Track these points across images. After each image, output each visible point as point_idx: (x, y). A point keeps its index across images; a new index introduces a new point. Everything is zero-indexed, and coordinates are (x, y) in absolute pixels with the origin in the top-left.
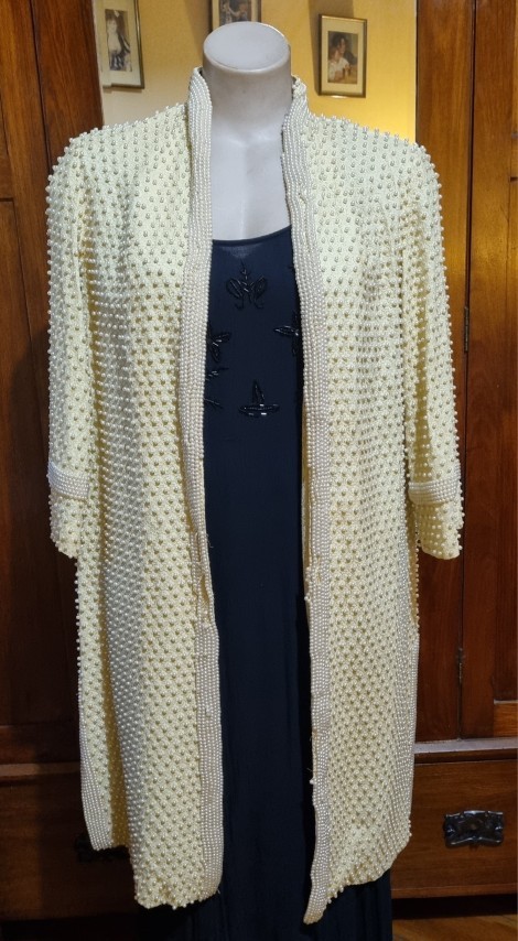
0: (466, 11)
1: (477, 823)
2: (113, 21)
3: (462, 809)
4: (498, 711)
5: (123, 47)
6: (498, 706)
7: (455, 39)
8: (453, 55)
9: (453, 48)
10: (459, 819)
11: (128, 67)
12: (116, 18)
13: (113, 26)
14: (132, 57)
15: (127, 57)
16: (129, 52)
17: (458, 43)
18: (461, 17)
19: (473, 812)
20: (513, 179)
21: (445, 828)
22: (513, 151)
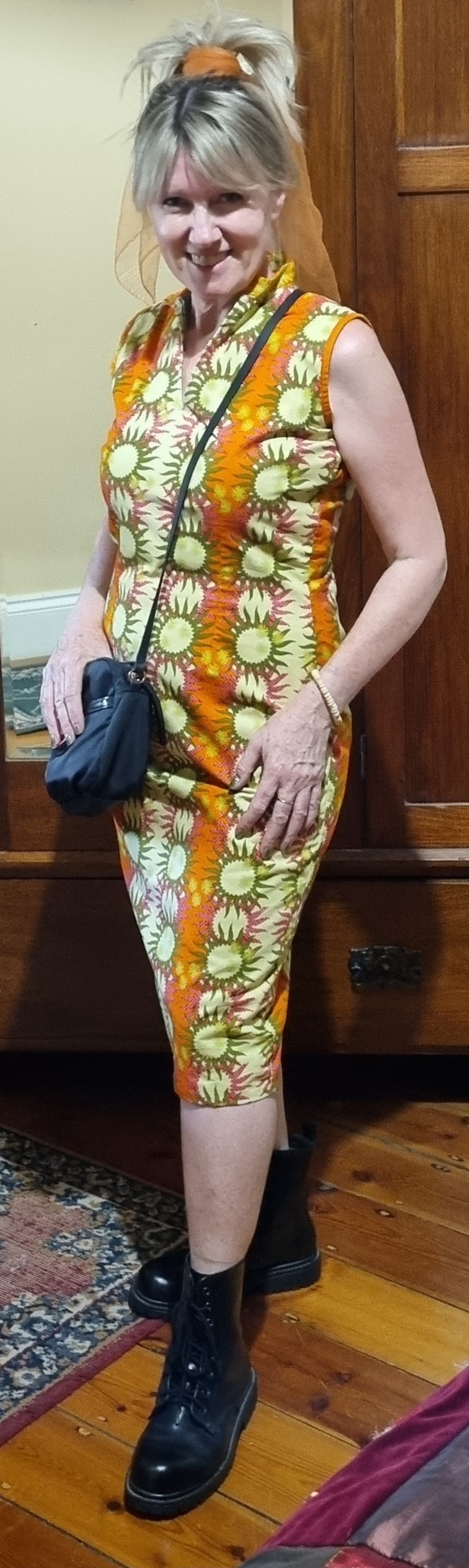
0: (343, 19)
3: (370, 943)
4: (411, 815)
6: (410, 807)
7: (331, 48)
8: (330, 65)
9: (331, 59)
10: (367, 955)
18: (337, 27)
19: (385, 948)
20: (401, 194)
21: (350, 965)
22: (401, 165)
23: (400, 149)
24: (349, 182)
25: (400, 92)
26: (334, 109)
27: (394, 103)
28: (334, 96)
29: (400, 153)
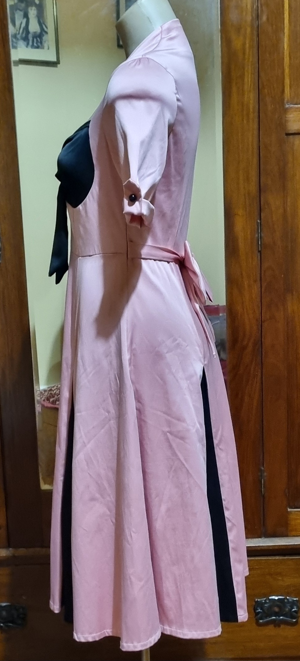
0: (252, 26)
1: (278, 606)
2: (34, 8)
3: (267, 595)
4: (291, 517)
5: (42, 29)
6: (291, 511)
7: (244, 44)
8: (244, 54)
9: (244, 49)
10: (266, 603)
11: (46, 45)
12: (36, 5)
13: (33, 12)
14: (50, 38)
15: (44, 38)
16: (46, 33)
17: (247, 45)
18: (249, 30)
19: (276, 598)
20: (288, 134)
21: (255, 609)
22: (287, 116)
23: (287, 106)
24: (256, 126)
25: (287, 71)
26: (246, 80)
27: (284, 79)
28: (246, 73)
29: (287, 109)
